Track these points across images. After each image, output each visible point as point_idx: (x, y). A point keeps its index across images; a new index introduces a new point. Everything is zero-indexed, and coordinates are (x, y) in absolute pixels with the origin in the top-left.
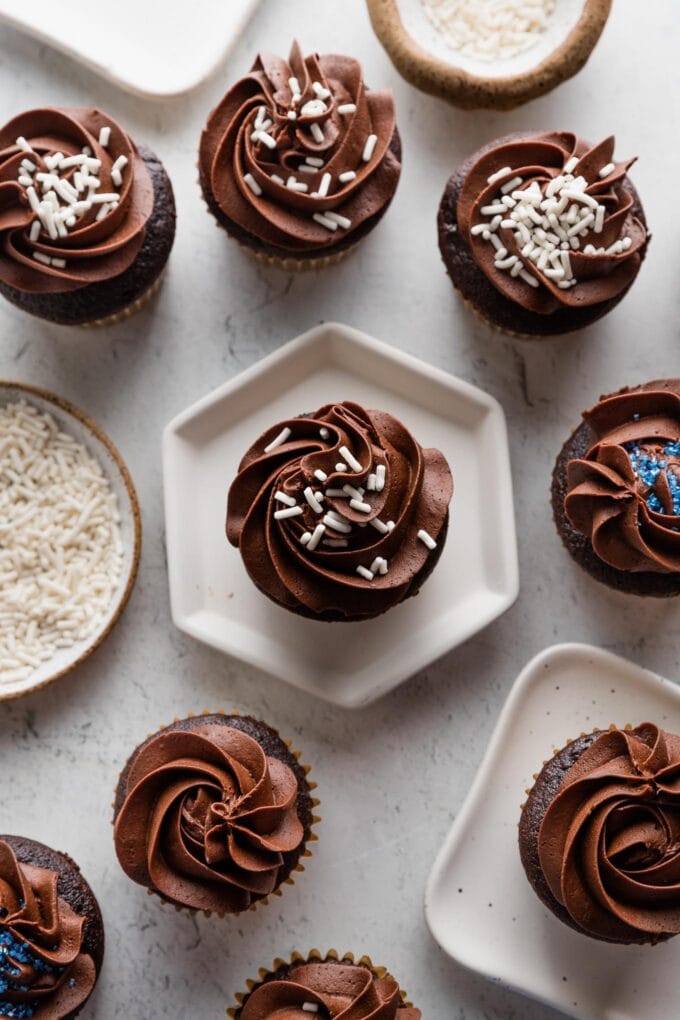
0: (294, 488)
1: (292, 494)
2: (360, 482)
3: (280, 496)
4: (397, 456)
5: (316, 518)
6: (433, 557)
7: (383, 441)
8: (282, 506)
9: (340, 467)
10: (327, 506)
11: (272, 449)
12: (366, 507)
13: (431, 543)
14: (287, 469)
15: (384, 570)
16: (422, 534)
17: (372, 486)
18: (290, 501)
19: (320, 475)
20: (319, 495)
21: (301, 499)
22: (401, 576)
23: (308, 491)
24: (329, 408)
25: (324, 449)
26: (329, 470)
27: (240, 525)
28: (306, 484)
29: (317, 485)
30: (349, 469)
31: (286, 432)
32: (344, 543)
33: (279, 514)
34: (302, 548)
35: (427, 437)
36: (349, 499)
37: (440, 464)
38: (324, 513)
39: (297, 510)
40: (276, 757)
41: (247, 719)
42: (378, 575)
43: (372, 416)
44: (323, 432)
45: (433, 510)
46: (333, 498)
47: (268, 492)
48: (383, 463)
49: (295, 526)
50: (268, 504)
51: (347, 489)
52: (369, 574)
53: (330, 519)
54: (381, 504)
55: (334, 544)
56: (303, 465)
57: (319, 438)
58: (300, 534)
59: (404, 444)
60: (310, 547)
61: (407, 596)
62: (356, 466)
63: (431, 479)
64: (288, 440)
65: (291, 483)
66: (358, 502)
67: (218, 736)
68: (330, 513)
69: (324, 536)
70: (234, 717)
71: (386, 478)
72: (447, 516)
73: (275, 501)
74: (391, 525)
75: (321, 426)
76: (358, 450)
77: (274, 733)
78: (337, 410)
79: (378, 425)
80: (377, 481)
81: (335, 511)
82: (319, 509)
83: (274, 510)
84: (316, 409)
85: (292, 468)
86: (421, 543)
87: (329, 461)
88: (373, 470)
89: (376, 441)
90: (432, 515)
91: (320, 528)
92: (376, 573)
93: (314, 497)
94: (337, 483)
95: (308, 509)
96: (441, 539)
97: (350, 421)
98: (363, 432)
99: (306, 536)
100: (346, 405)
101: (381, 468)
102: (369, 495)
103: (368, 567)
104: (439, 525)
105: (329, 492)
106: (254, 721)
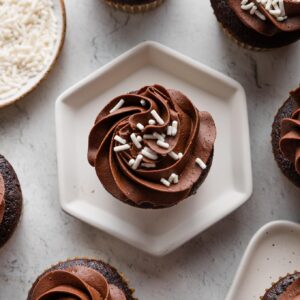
0: (125, 133)
1: (124, 137)
2: (163, 130)
3: (117, 138)
4: (184, 115)
5: (138, 151)
6: (204, 173)
7: (176, 106)
8: (118, 144)
9: (151, 122)
10: (143, 144)
11: (114, 111)
12: (166, 145)
13: (204, 166)
14: (122, 123)
15: (176, 181)
16: (198, 160)
17: (169, 133)
18: (123, 141)
19: (140, 126)
20: (139, 138)
21: (129, 140)
22: (186, 184)
23: (133, 136)
24: (146, 88)
25: (143, 112)
26: (145, 123)
27: (95, 154)
28: (132, 132)
29: (138, 132)
30: (157, 123)
31: (122, 102)
32: (153, 166)
33: (117, 149)
34: (129, 168)
35: (201, 104)
36: (156, 140)
37: (209, 120)
38: (143, 148)
39: (127, 146)
40: (115, 284)
41: (100, 262)
42: (173, 184)
43: (170, 93)
44: (142, 102)
45: (205, 146)
46: (147, 140)
47: (111, 135)
48: (176, 119)
49: (126, 155)
50: (111, 143)
51: (155, 135)
52: (167, 183)
53: (145, 151)
54: (175, 143)
55: (148, 166)
56: (130, 121)
57: (140, 105)
58: (128, 160)
59: (188, 109)
60: (134, 168)
61: (189, 195)
62: (161, 121)
63: (203, 129)
64: (123, 106)
65: (124, 131)
66: (162, 142)
67: (82, 273)
68: (146, 148)
69: (142, 161)
70: (93, 261)
71: (178, 128)
72: (213, 150)
73: (115, 141)
74: (180, 155)
75: (141, 99)
76: (162, 112)
77: (114, 270)
78: (151, 89)
79: (174, 98)
80: (173, 130)
81: (148, 147)
82: (139, 146)
83: (114, 146)
84: (139, 89)
85: (124, 123)
86: (197, 165)
87: (145, 119)
88: (170, 124)
89: (172, 107)
90: (204, 150)
91: (140, 157)
92: (171, 182)
93: (136, 139)
94: (150, 131)
95: (133, 146)
96: (209, 163)
97: (158, 96)
98: (165, 102)
99: (132, 161)
100: (156, 86)
101: (175, 123)
102: (168, 138)
103: (167, 179)
104: (208, 155)
105: (145, 136)
106: (104, 264)
